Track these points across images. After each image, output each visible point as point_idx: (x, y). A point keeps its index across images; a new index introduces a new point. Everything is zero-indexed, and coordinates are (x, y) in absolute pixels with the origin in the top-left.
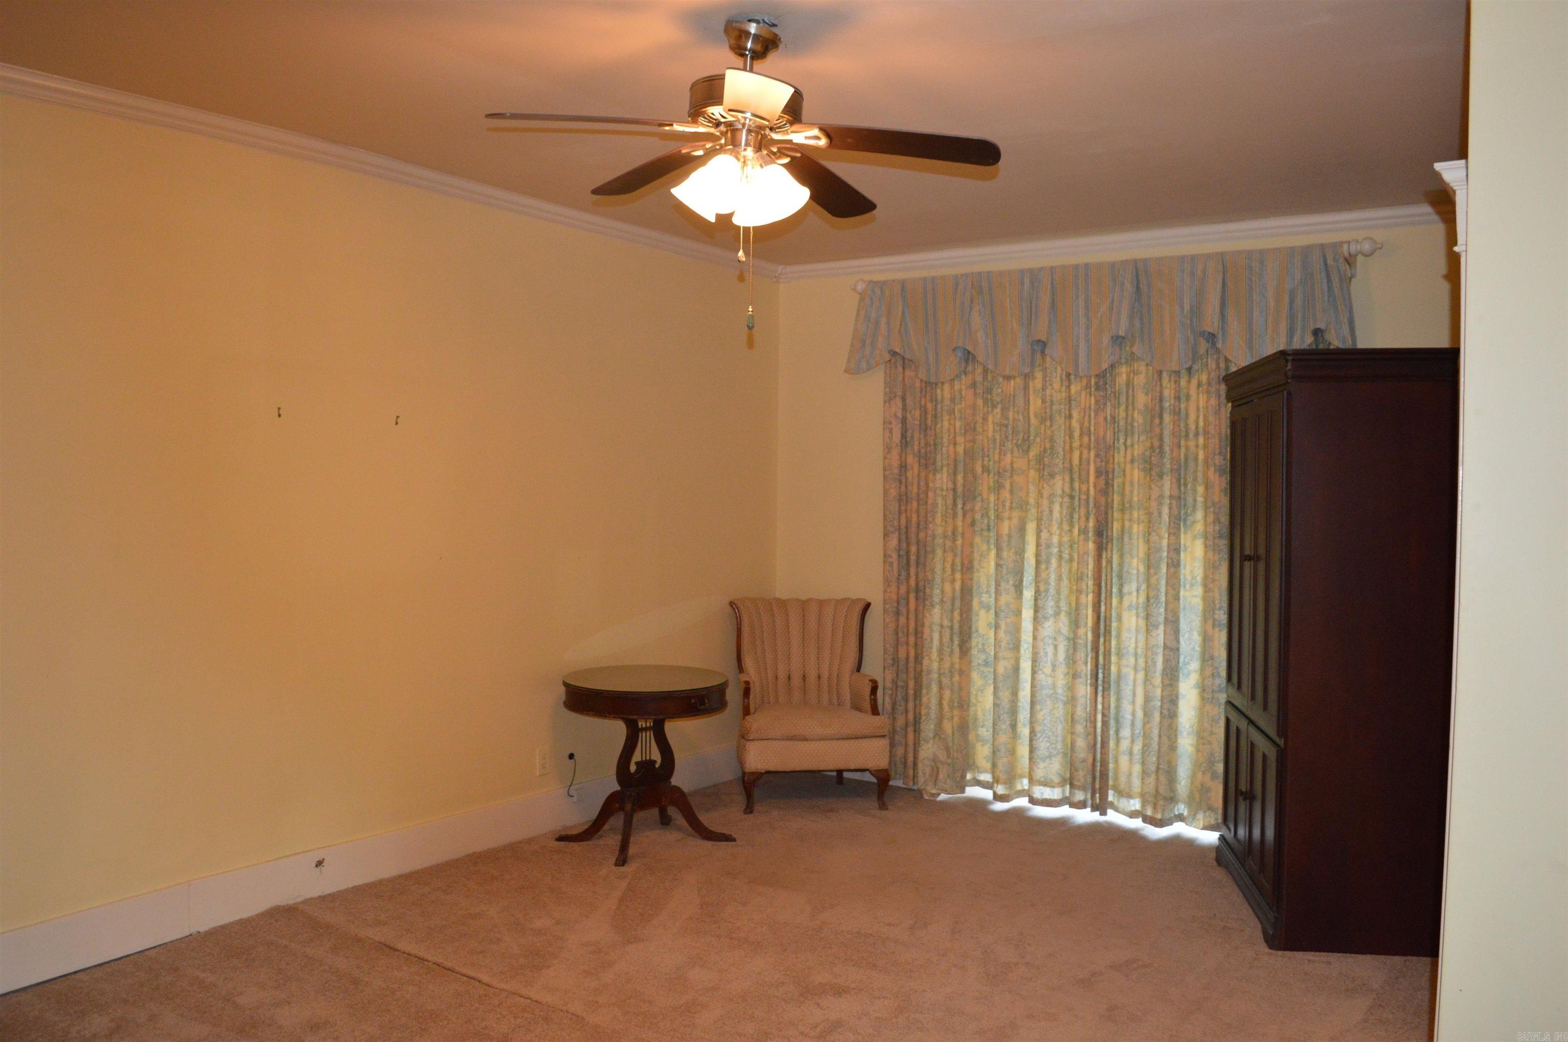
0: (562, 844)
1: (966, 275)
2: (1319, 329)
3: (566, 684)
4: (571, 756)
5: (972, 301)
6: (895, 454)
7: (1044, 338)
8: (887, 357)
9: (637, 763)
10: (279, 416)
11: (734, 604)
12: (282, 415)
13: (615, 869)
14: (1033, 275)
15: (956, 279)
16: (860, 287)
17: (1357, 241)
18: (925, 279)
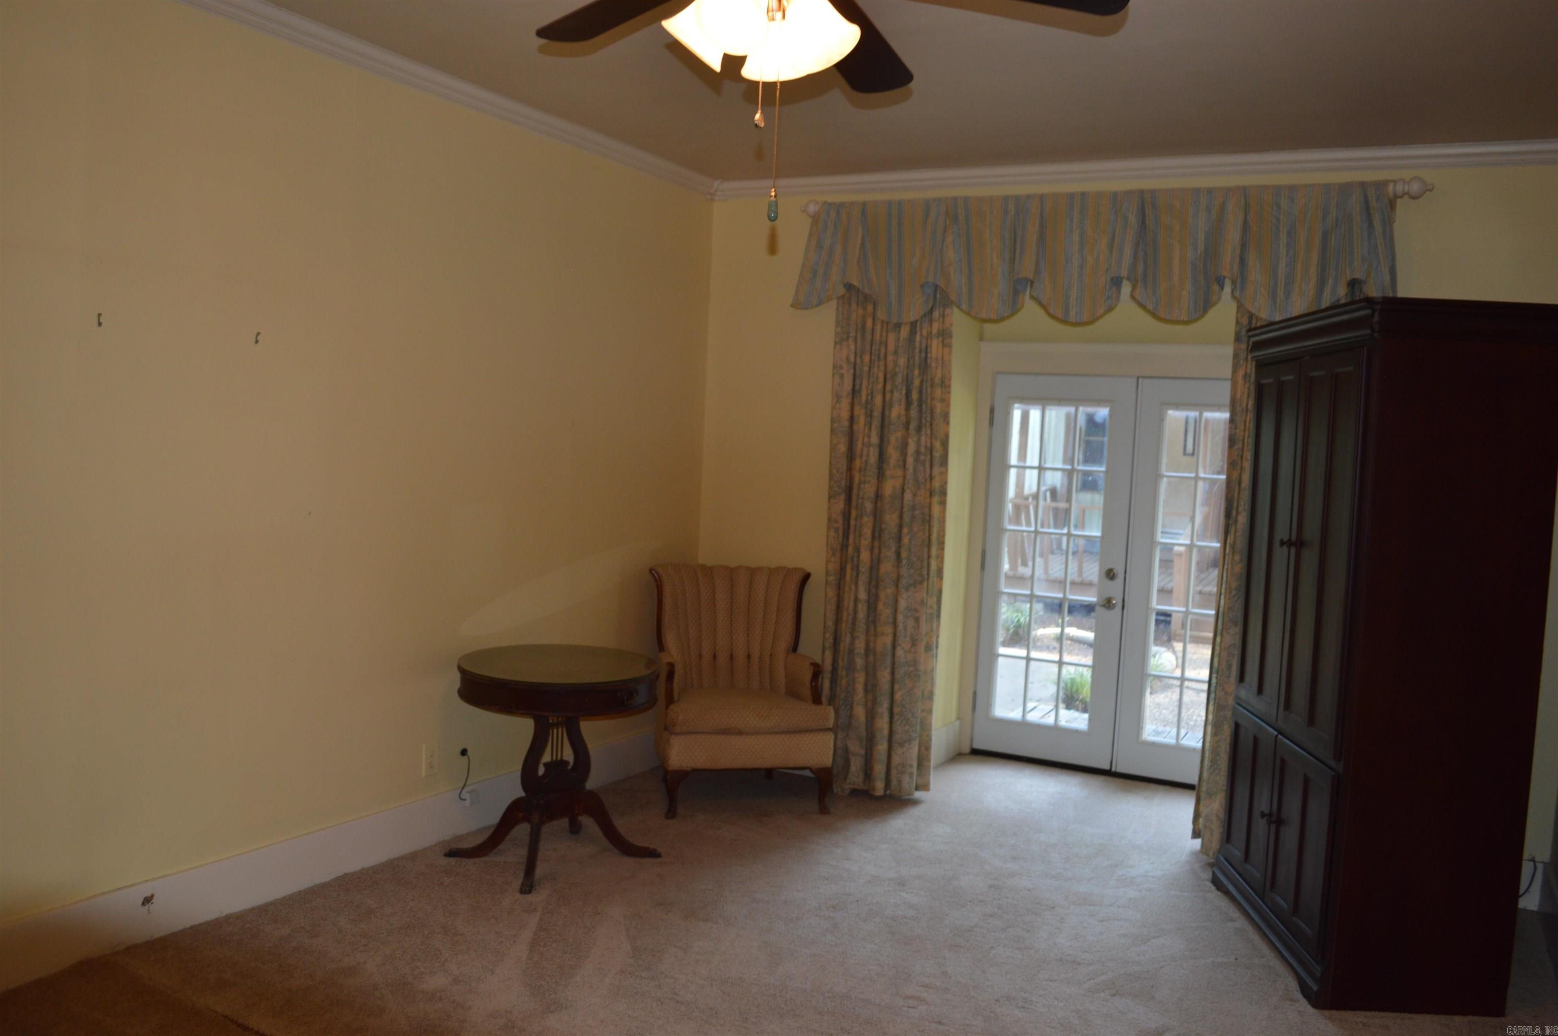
0: (453, 861)
1: (939, 200)
2: (1355, 279)
3: (461, 670)
4: (464, 752)
5: (945, 231)
6: (845, 404)
7: (1031, 277)
8: (842, 291)
9: (545, 765)
10: (100, 324)
11: (654, 570)
12: (103, 324)
13: (518, 896)
14: (1020, 202)
15: (927, 205)
16: (812, 208)
17: (1404, 181)
18: (889, 203)
